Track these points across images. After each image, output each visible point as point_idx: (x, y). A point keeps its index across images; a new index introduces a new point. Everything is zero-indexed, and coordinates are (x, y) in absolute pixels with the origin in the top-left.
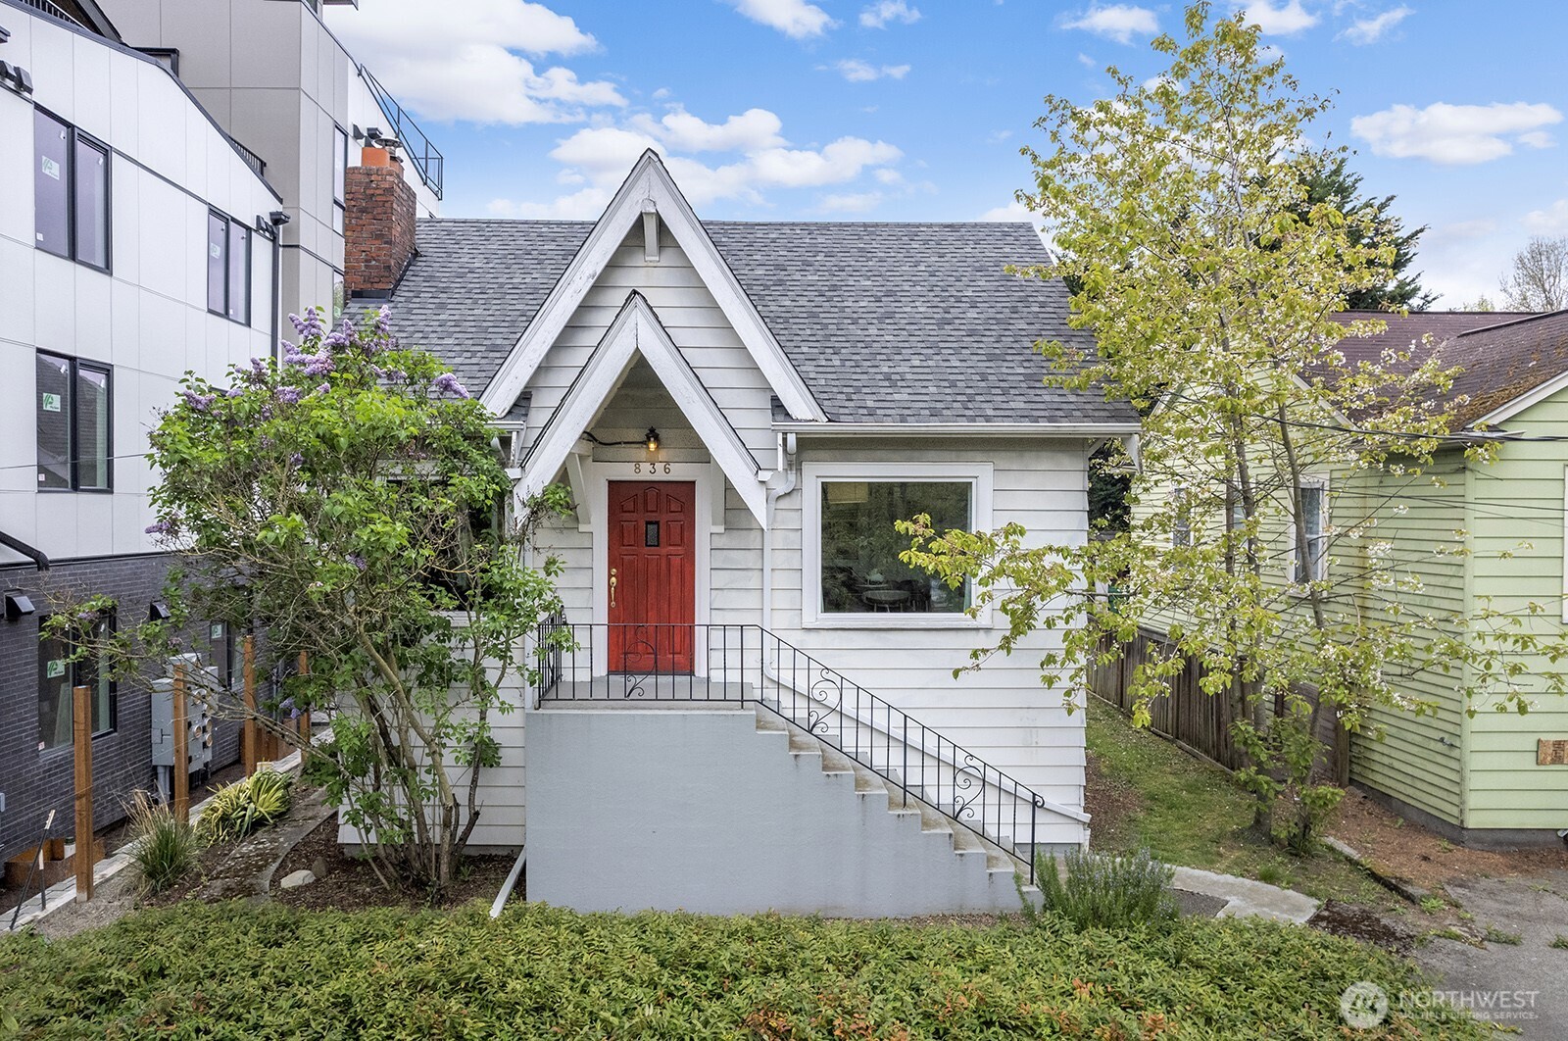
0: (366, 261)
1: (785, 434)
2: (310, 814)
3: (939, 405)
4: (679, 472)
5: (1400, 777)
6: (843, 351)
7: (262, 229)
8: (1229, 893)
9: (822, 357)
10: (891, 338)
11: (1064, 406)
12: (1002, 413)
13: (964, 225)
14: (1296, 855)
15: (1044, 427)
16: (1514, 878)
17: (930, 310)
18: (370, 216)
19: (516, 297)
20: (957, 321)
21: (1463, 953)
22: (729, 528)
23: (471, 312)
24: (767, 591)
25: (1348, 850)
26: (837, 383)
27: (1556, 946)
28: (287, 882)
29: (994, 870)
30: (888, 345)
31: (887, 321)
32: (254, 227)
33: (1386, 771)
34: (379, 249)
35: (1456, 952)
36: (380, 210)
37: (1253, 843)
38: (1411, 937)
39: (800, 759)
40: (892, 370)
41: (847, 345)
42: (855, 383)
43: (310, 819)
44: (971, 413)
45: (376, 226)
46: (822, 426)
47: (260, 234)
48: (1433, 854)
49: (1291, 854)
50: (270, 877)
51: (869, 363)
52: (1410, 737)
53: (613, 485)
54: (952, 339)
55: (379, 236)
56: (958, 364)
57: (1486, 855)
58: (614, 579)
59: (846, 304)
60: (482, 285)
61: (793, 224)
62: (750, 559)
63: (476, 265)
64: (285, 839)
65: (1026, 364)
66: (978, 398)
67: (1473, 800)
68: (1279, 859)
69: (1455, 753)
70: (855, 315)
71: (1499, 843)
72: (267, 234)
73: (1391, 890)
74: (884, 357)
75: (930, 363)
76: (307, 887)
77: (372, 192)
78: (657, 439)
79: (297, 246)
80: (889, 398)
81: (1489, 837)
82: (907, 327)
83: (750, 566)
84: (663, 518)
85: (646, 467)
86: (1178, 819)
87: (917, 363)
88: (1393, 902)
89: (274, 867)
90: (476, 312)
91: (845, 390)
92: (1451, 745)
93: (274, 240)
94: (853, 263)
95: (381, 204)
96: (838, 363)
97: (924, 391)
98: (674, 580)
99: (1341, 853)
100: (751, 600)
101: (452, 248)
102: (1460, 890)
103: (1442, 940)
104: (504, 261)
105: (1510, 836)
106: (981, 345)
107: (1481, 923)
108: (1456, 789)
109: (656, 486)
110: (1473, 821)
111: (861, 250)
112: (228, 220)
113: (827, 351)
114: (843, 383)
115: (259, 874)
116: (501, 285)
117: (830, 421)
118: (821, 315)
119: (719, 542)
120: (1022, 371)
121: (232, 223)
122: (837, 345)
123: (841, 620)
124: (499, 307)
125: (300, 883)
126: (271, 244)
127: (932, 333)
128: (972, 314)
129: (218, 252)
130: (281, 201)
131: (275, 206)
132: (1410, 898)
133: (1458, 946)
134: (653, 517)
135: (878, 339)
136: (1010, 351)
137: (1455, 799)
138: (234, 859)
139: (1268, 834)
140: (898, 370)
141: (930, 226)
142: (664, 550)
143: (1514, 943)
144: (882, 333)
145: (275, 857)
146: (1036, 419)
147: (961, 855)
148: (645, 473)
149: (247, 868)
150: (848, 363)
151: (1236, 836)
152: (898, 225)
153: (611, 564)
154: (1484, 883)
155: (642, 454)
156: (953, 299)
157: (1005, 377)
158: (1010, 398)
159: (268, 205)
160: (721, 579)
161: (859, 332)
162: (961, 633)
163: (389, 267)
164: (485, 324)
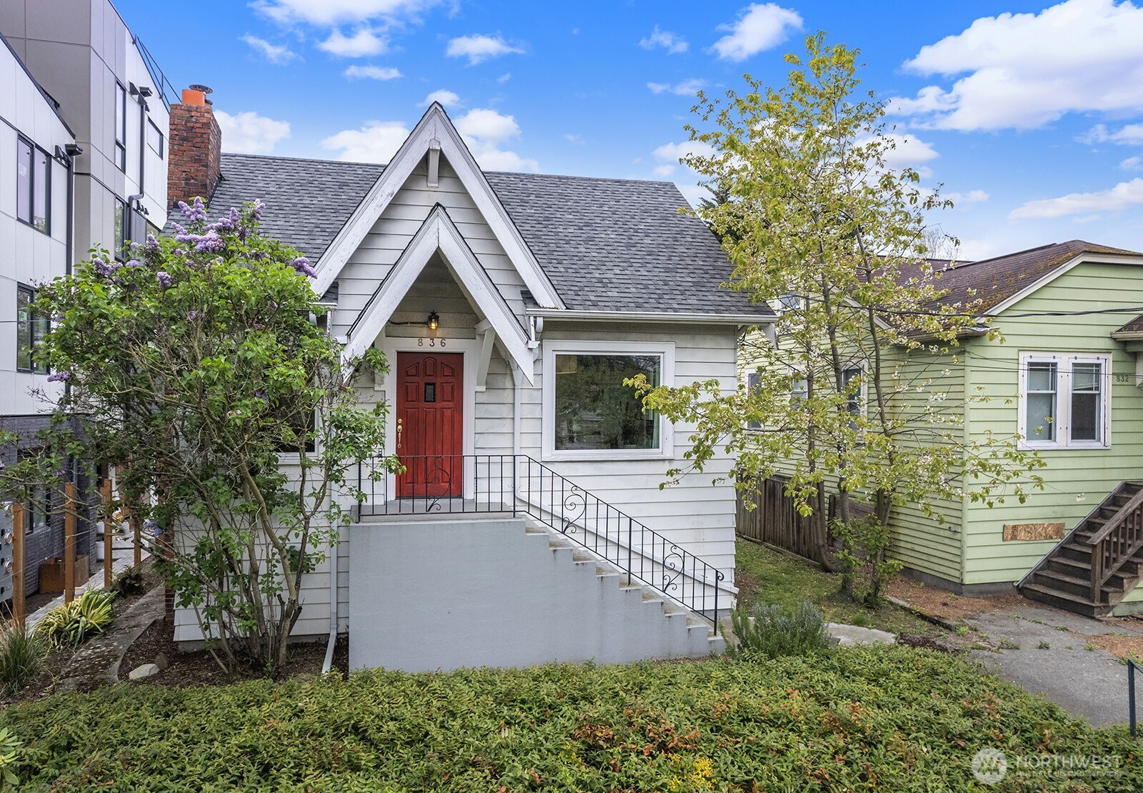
0: (186, 179)
1: (535, 317)
2: (133, 623)
3: (640, 300)
4: (452, 346)
5: (918, 555)
6: (564, 262)
7: (60, 157)
8: (839, 634)
9: (550, 265)
10: (595, 254)
11: (723, 303)
12: (684, 307)
13: (627, 182)
14: (871, 608)
15: (712, 316)
16: (997, 612)
17: (618, 237)
18: (190, 144)
19: (309, 213)
20: (638, 245)
21: (991, 657)
22: (489, 388)
23: (275, 223)
24: (517, 434)
25: (902, 603)
26: (565, 283)
27: (1040, 647)
28: (134, 675)
29: (691, 627)
30: (595, 259)
31: (591, 243)
32: (53, 154)
33: (909, 553)
34: (198, 170)
35: (986, 657)
36: (198, 140)
37: (842, 602)
38: (958, 651)
39: (558, 554)
40: (602, 276)
41: (566, 258)
42: (578, 284)
43: (134, 627)
44: (663, 306)
45: (195, 152)
46: (562, 312)
47: (58, 161)
48: (947, 600)
49: (868, 607)
50: (116, 672)
51: (585, 271)
52: (926, 529)
53: (401, 355)
54: (638, 257)
55: (197, 160)
56: (646, 273)
57: (977, 600)
58: (400, 427)
59: (559, 230)
60: (279, 204)
61: (508, 174)
62: (505, 411)
63: (271, 189)
64: (119, 644)
65: (692, 275)
66: (665, 296)
67: (969, 566)
68: (861, 611)
69: (958, 536)
70: (567, 238)
71: (981, 593)
72: (63, 162)
73: (935, 624)
74: (594, 267)
75: (627, 272)
76: (154, 677)
77: (192, 125)
78: (437, 319)
79: (89, 174)
80: (604, 294)
81: (976, 589)
82: (605, 247)
83: (504, 415)
84: (438, 381)
85: (427, 341)
86: (785, 591)
87: (618, 272)
88: (938, 631)
89: (117, 664)
90: (278, 223)
91: (573, 288)
92: (955, 531)
93: (69, 167)
94: (557, 203)
95: (199, 135)
96: (562, 270)
97: (627, 290)
98: (446, 427)
99: (898, 604)
100: (505, 442)
101: (248, 175)
102: (972, 621)
103: (975, 651)
104: (292, 187)
105: (988, 588)
106: (659, 262)
107: (995, 640)
108: (958, 560)
109: (431, 355)
110: (969, 579)
111: (560, 194)
112: (33, 146)
113: (553, 261)
114: (570, 283)
115: (106, 671)
116: (295, 205)
117: (567, 308)
118: (543, 237)
119: (481, 398)
120: (690, 279)
121: (36, 149)
122: (559, 257)
123: (569, 455)
124: (296, 220)
125: (147, 674)
126: (65, 170)
127: (623, 252)
128: (647, 241)
129: (25, 171)
130: (74, 136)
131: (70, 141)
132: (948, 628)
133: (986, 653)
134: (431, 380)
135: (587, 254)
136: (679, 266)
137: (958, 566)
138: (76, 662)
139: (850, 596)
140: (606, 276)
141: (605, 181)
142: (438, 405)
143: (1018, 649)
144: (589, 250)
145: (116, 658)
146: (708, 311)
147: (670, 617)
148: (426, 346)
149: (92, 667)
150: (569, 270)
151: (830, 598)
152: (582, 179)
153: (398, 416)
154: (983, 616)
155: (424, 331)
156: (632, 230)
157: (679, 283)
158: (687, 297)
159: (65, 139)
160: (483, 426)
161: (573, 250)
162: (652, 463)
163: (205, 185)
164: (289, 232)
